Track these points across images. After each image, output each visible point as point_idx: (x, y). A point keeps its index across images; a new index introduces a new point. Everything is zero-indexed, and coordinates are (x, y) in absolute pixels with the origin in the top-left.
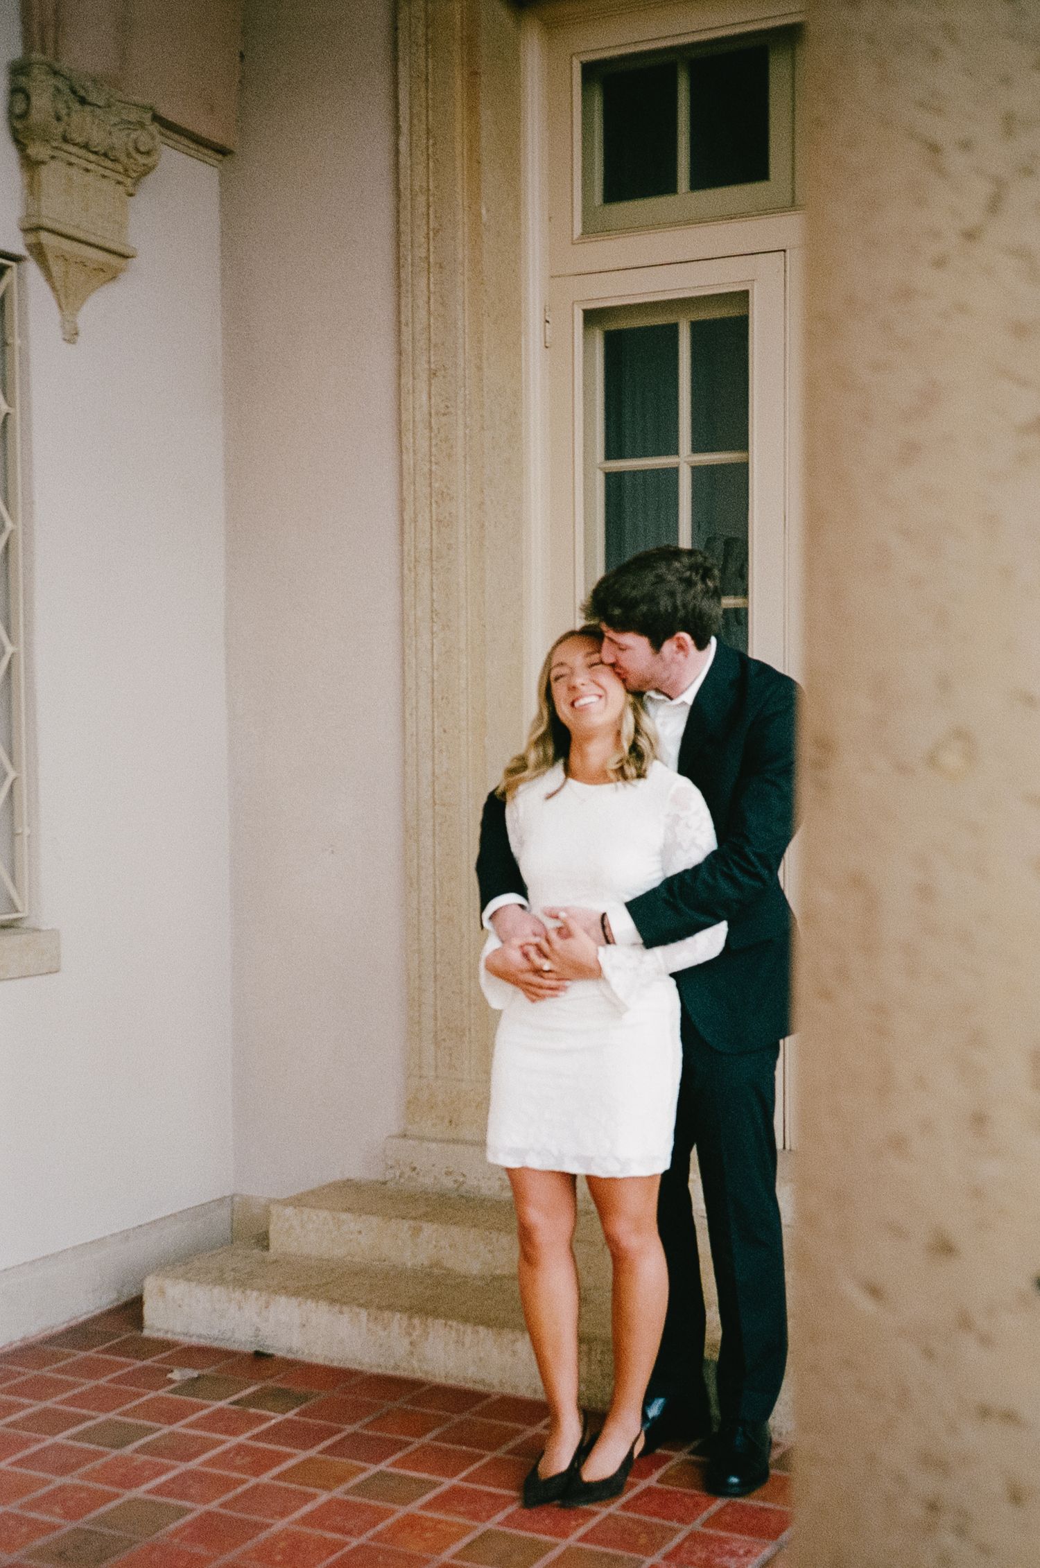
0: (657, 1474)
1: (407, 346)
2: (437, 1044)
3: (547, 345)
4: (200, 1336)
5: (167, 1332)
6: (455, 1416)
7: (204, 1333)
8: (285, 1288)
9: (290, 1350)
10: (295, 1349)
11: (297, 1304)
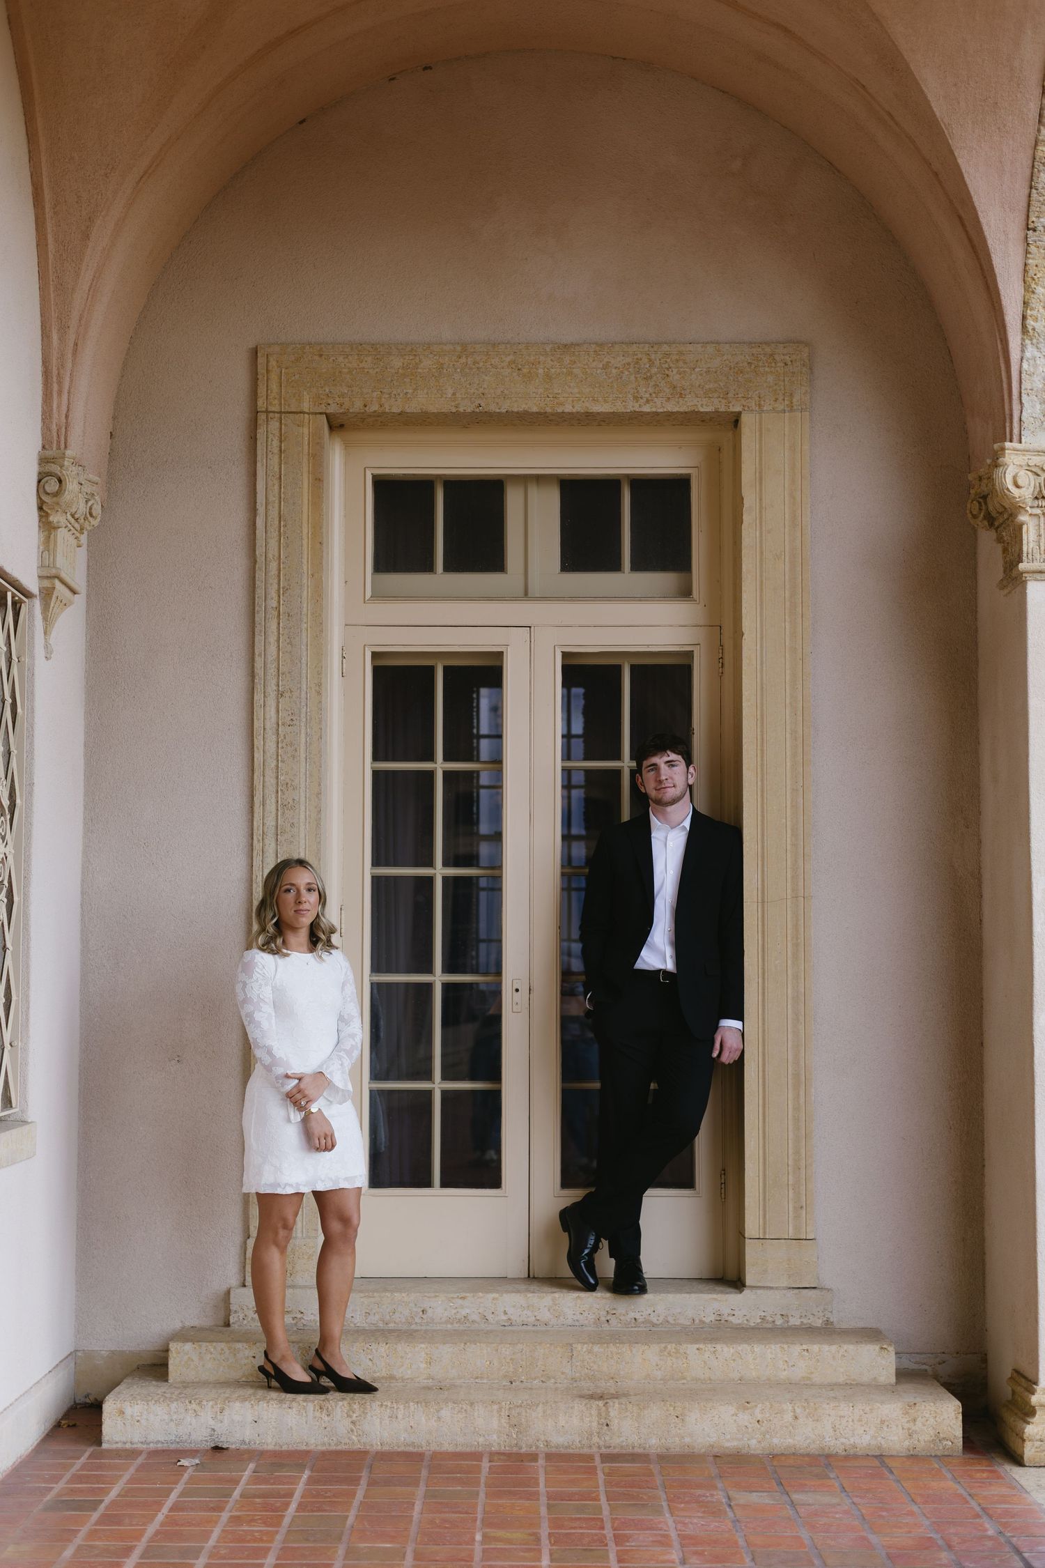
1: (259, 672)
3: (344, 675)
5: (125, 1443)
6: (421, 1465)
9: (243, 1442)
10: (247, 1441)
11: (250, 1406)
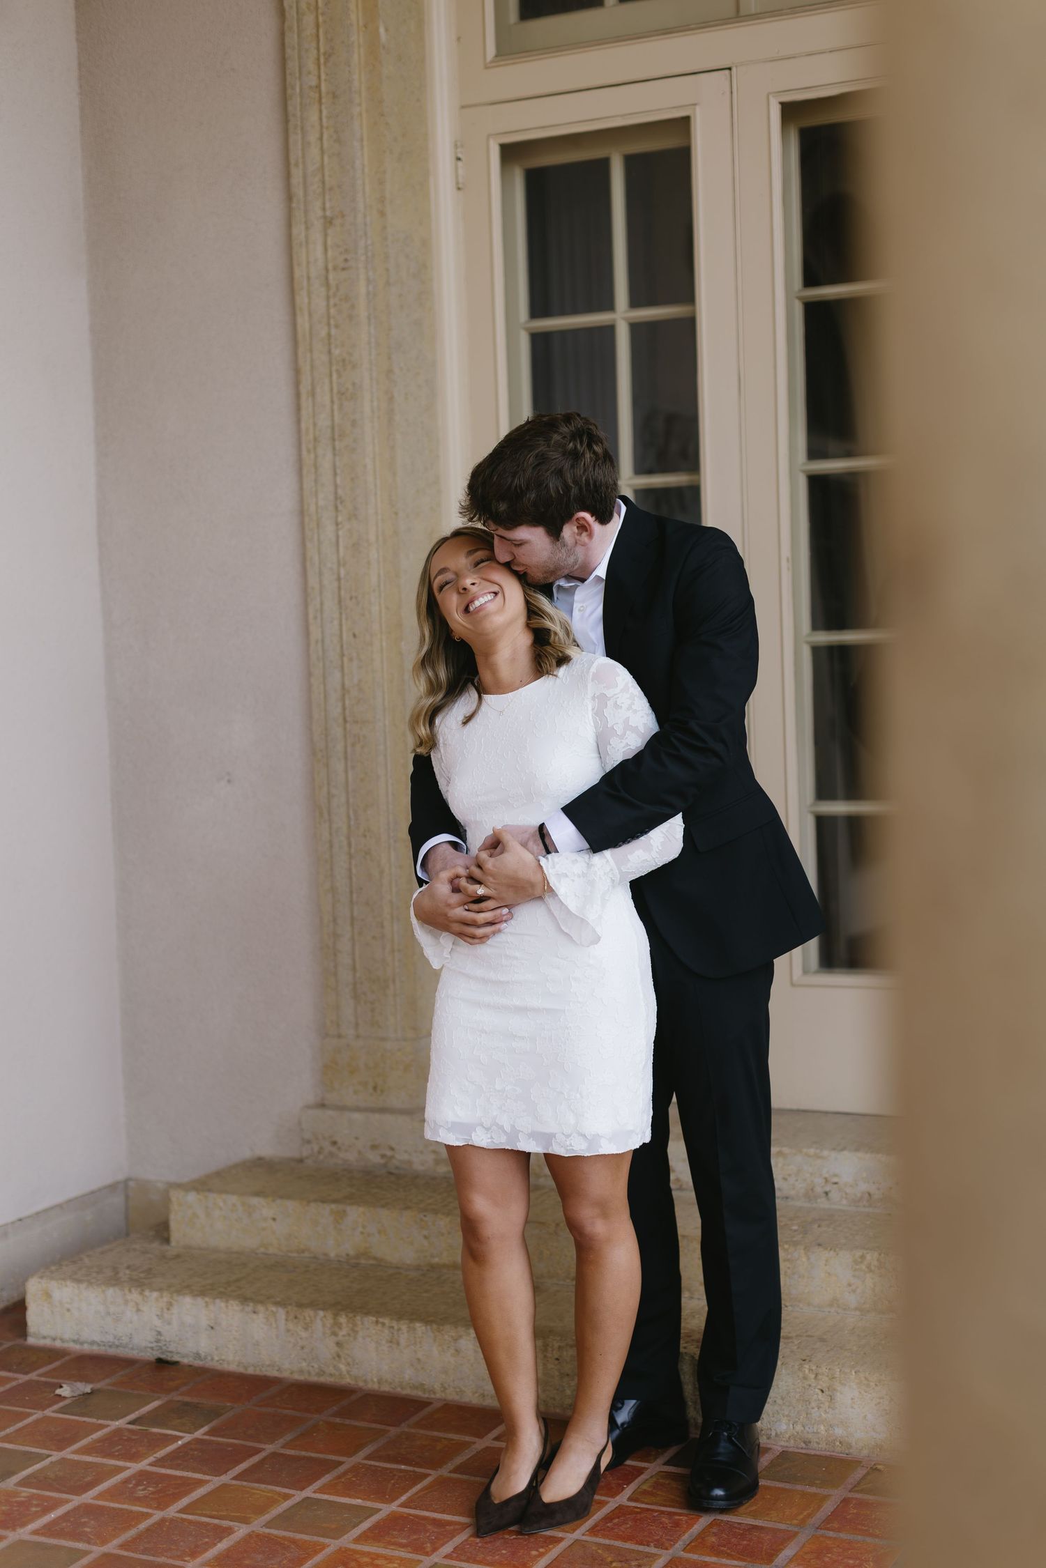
0: (629, 1491)
1: (299, 192)
2: (356, 997)
3: (460, 186)
4: (93, 1343)
5: (54, 1339)
6: (391, 1428)
7: (97, 1338)
8: (188, 1287)
9: (197, 1356)
10: (203, 1354)
11: (204, 1304)
